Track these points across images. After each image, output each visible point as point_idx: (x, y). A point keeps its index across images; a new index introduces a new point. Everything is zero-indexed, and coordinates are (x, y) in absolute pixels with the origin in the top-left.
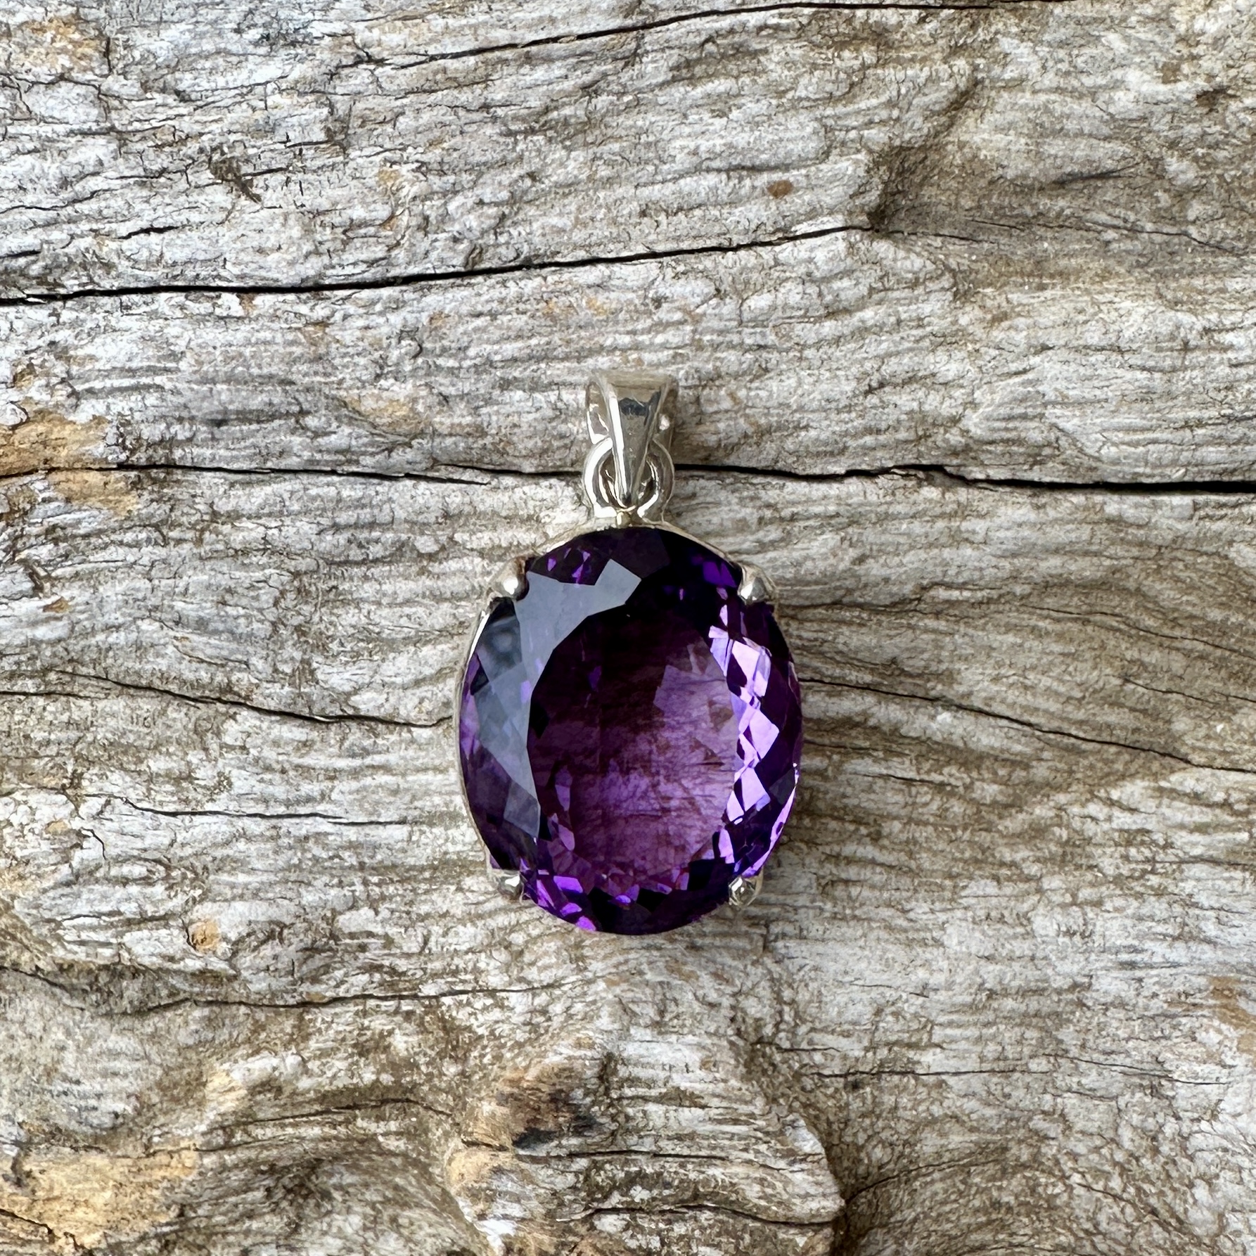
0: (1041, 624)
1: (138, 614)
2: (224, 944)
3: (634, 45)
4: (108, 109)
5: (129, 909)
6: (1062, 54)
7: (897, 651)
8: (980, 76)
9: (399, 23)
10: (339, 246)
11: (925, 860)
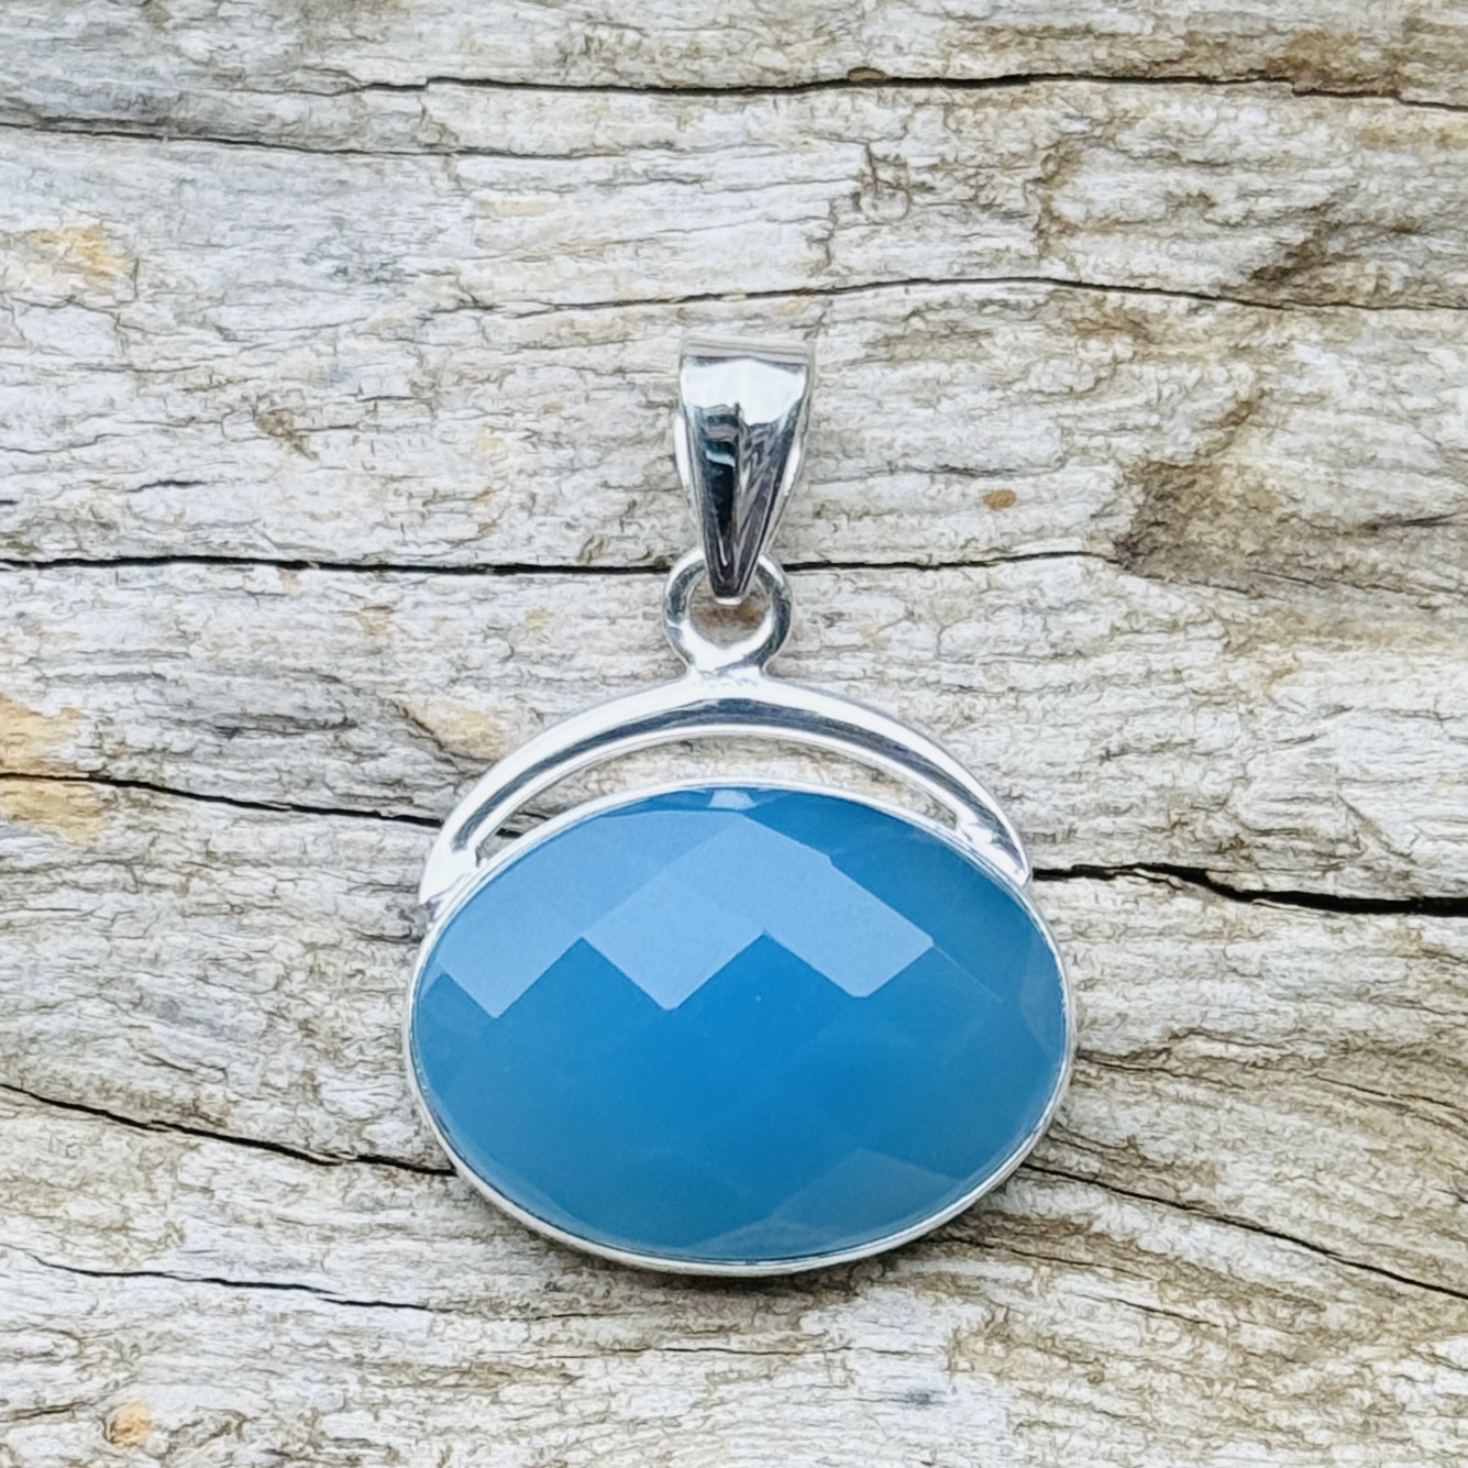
0: (1338, 1105)
1: (84, 990)
2: (157, 1435)
3: (817, 311)
4: (126, 343)
5: (20, 1398)
6: (1377, 369)
7: (1135, 1129)
8: (1266, 386)
9: (518, 265)
10: (417, 520)
11: (1165, 1413)
